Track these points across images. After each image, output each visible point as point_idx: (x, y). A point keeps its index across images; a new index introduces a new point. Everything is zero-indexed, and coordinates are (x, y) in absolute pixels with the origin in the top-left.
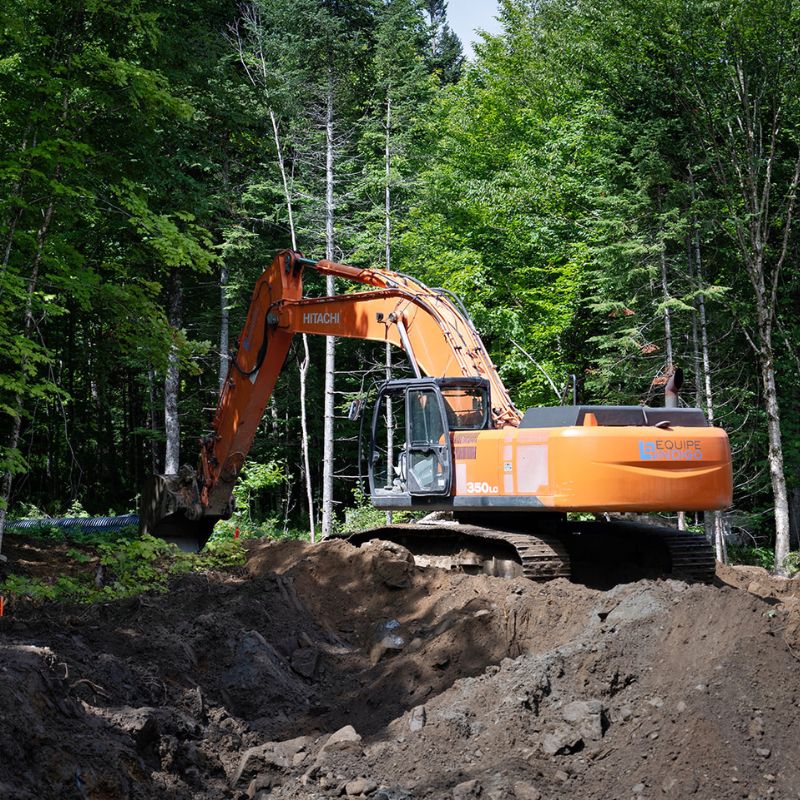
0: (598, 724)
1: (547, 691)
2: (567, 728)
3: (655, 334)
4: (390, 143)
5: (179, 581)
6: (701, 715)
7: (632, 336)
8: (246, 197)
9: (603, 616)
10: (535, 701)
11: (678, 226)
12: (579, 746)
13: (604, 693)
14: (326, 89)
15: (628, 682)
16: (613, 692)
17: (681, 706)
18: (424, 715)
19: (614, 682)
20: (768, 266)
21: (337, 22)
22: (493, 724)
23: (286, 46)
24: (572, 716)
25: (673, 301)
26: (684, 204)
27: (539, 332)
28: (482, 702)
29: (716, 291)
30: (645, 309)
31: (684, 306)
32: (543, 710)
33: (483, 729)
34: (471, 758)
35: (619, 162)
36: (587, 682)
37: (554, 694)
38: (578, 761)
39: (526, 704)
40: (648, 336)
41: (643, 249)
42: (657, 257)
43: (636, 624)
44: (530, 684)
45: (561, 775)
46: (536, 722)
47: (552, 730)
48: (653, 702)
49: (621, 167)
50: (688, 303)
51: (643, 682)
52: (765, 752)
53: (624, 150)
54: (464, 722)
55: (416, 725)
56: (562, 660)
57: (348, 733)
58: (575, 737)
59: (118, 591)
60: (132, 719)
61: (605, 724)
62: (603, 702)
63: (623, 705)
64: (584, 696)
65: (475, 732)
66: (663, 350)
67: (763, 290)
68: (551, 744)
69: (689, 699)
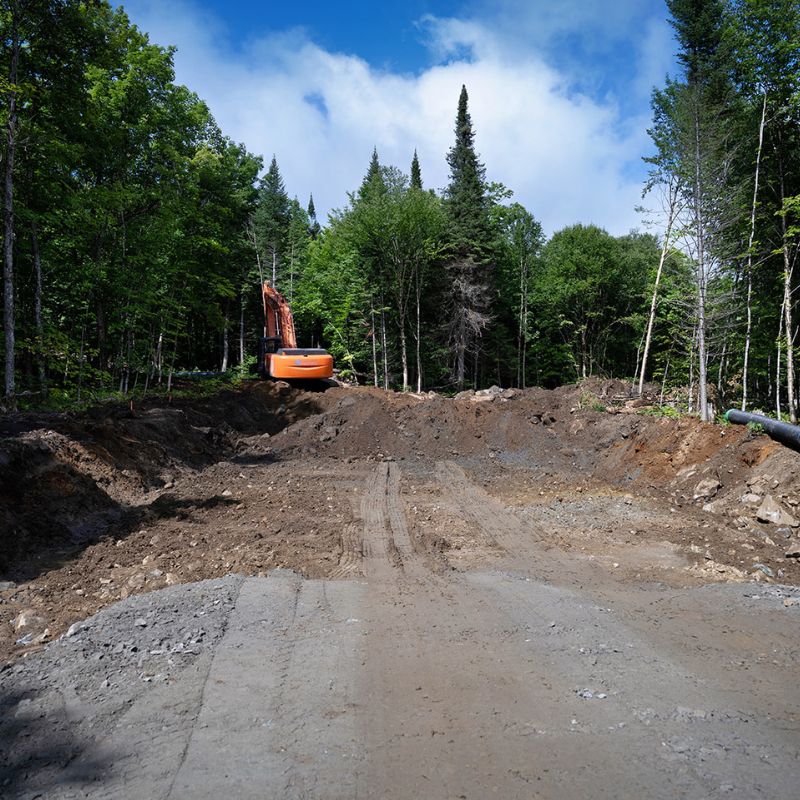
0: (335, 433)
1: (322, 424)
2: (327, 434)
3: (369, 321)
4: (293, 261)
5: (222, 392)
6: (362, 431)
8: (249, 275)
10: (319, 427)
11: (377, 289)
12: (330, 439)
13: (338, 425)
14: (273, 244)
15: (345, 422)
16: (340, 425)
17: (357, 428)
18: (288, 430)
19: (341, 422)
20: (403, 300)
21: (278, 223)
22: (306, 433)
23: (262, 230)
24: (328, 431)
25: (374, 311)
26: (378, 282)
28: (304, 427)
29: (387, 308)
30: (366, 313)
32: (320, 429)
33: (303, 434)
34: (299, 442)
36: (333, 422)
37: (324, 425)
38: (329, 443)
39: (316, 428)
40: (368, 321)
42: (370, 298)
43: (348, 406)
44: (317, 422)
45: (324, 447)
46: (318, 432)
47: (322, 435)
48: (350, 427)
50: (379, 312)
51: (349, 422)
53: (361, 265)
54: (298, 432)
55: (285, 433)
57: (266, 435)
58: (329, 437)
59: (204, 395)
60: (206, 430)
61: (337, 433)
62: (338, 427)
63: (343, 428)
64: (332, 425)
65: (301, 435)
66: (371, 326)
68: (322, 438)
69: (359, 426)
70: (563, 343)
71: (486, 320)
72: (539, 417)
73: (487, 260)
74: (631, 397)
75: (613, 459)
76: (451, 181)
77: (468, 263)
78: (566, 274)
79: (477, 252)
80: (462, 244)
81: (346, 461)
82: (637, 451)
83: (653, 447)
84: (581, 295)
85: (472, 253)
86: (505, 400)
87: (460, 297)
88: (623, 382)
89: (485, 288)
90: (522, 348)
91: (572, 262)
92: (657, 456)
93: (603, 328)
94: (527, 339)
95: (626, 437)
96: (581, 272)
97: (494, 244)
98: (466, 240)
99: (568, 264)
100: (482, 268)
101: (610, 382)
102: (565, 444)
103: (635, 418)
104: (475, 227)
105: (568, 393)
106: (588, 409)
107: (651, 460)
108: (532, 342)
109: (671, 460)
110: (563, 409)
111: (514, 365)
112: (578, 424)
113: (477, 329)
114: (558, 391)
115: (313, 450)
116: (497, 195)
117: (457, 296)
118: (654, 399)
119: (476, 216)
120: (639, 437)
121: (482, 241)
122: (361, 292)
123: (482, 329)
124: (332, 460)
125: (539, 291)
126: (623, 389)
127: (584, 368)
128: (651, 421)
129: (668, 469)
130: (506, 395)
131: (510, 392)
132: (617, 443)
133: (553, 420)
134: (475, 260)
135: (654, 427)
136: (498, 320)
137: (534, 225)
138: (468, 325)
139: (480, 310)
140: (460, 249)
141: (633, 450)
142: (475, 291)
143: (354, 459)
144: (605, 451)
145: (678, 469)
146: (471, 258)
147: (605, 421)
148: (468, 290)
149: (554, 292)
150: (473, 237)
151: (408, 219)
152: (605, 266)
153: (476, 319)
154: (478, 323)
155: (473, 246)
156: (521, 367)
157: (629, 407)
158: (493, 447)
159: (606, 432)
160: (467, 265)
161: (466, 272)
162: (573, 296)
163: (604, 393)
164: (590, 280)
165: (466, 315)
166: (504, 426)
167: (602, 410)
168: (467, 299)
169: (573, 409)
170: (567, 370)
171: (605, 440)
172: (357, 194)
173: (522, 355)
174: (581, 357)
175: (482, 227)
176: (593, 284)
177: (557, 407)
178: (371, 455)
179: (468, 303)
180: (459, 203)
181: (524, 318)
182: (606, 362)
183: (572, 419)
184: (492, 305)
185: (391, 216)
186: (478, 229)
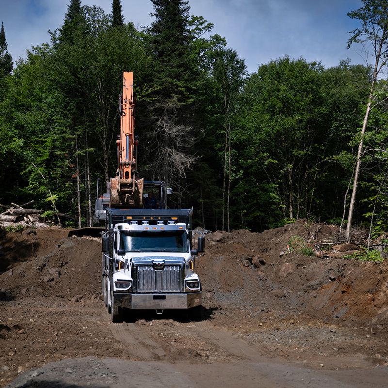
0: (58, 274)
1: (44, 266)
2: (50, 276)
3: (73, 162)
6: (84, 272)
7: (67, 162)
9: (59, 246)
10: (41, 269)
11: (81, 131)
12: (53, 280)
13: (59, 266)
15: (65, 264)
16: (61, 266)
17: (79, 270)
18: (12, 271)
19: (62, 264)
20: (107, 142)
22: (30, 274)
24: (51, 272)
25: (79, 152)
26: (82, 123)
27: (39, 159)
28: (28, 268)
29: (91, 149)
30: (71, 154)
31: (82, 154)
32: (43, 271)
33: (28, 275)
35: (64, 110)
36: (55, 264)
37: (46, 267)
38: (53, 283)
39: (39, 269)
40: (71, 162)
41: (70, 136)
42: (75, 139)
43: (68, 249)
44: (40, 264)
45: (49, 287)
46: (42, 274)
47: (46, 276)
48: (72, 269)
49: (65, 112)
50: (84, 153)
51: (69, 264)
52: (100, 281)
53: (66, 107)
54: (23, 273)
55: (10, 274)
56: (48, 258)
58: (52, 278)
61: (60, 274)
62: (59, 269)
63: (64, 270)
64: (54, 267)
65: (26, 276)
66: (76, 167)
67: (106, 149)
68: (46, 279)
69: (81, 268)
70: (268, 183)
71: (190, 161)
72: (250, 260)
73: (192, 100)
74: (338, 241)
75: (322, 300)
76: (154, 19)
77: (173, 103)
78: (272, 111)
79: (181, 93)
80: (166, 85)
81: (73, 300)
82: (343, 292)
83: (357, 289)
84: (287, 132)
85: (176, 93)
86: (214, 243)
87: (164, 137)
88: (332, 226)
89: (189, 129)
90: (227, 189)
91: (278, 98)
92: (361, 297)
93: (310, 167)
94: (231, 178)
95: (333, 280)
96: (287, 109)
97: (198, 83)
98: (170, 80)
99: (273, 100)
100: (186, 108)
101: (318, 227)
102: (276, 286)
103: (342, 262)
104: (179, 66)
105: (276, 235)
106: (297, 252)
107: (356, 300)
108: (236, 182)
109: (374, 300)
110: (272, 252)
111: (219, 206)
112: (287, 267)
113: (181, 168)
114: (266, 234)
115: (40, 290)
116: (197, 28)
117: (161, 136)
118: (362, 243)
119: (180, 55)
120: (345, 280)
121: (186, 81)
122: (66, 132)
123: (186, 169)
124: (59, 299)
125: (243, 128)
126: (330, 233)
127: (291, 209)
128: (356, 265)
129: (371, 308)
130: (214, 238)
131: (218, 235)
132: (325, 285)
133: (263, 263)
134: (179, 100)
135: (358, 270)
136: (203, 160)
137: (238, 62)
138: (172, 165)
139: (184, 150)
140: (164, 89)
141: (339, 291)
142: (179, 131)
143: (81, 298)
144: (314, 293)
145: (380, 308)
146: (175, 99)
147: (313, 265)
148: (173, 130)
149: (258, 130)
150: (178, 77)
151: (113, 61)
152: (314, 103)
153: (180, 160)
154: (182, 163)
155: (177, 86)
156: (226, 208)
157: (336, 251)
158: (208, 288)
159: (314, 275)
160: (171, 105)
161: (171, 112)
162: (279, 134)
163: (312, 237)
164: (297, 117)
165: (170, 156)
166: (217, 269)
167: (311, 254)
168: (170, 139)
169: (282, 253)
170: (273, 210)
171: (314, 283)
172: (58, 33)
173: (226, 195)
174: (288, 196)
175: (186, 67)
176: (300, 121)
177: (266, 250)
178: (95, 295)
179: (172, 143)
180: (164, 43)
181: (227, 156)
182: (314, 202)
183: (281, 263)
184: (196, 145)
185: (96, 59)
186: (182, 69)
